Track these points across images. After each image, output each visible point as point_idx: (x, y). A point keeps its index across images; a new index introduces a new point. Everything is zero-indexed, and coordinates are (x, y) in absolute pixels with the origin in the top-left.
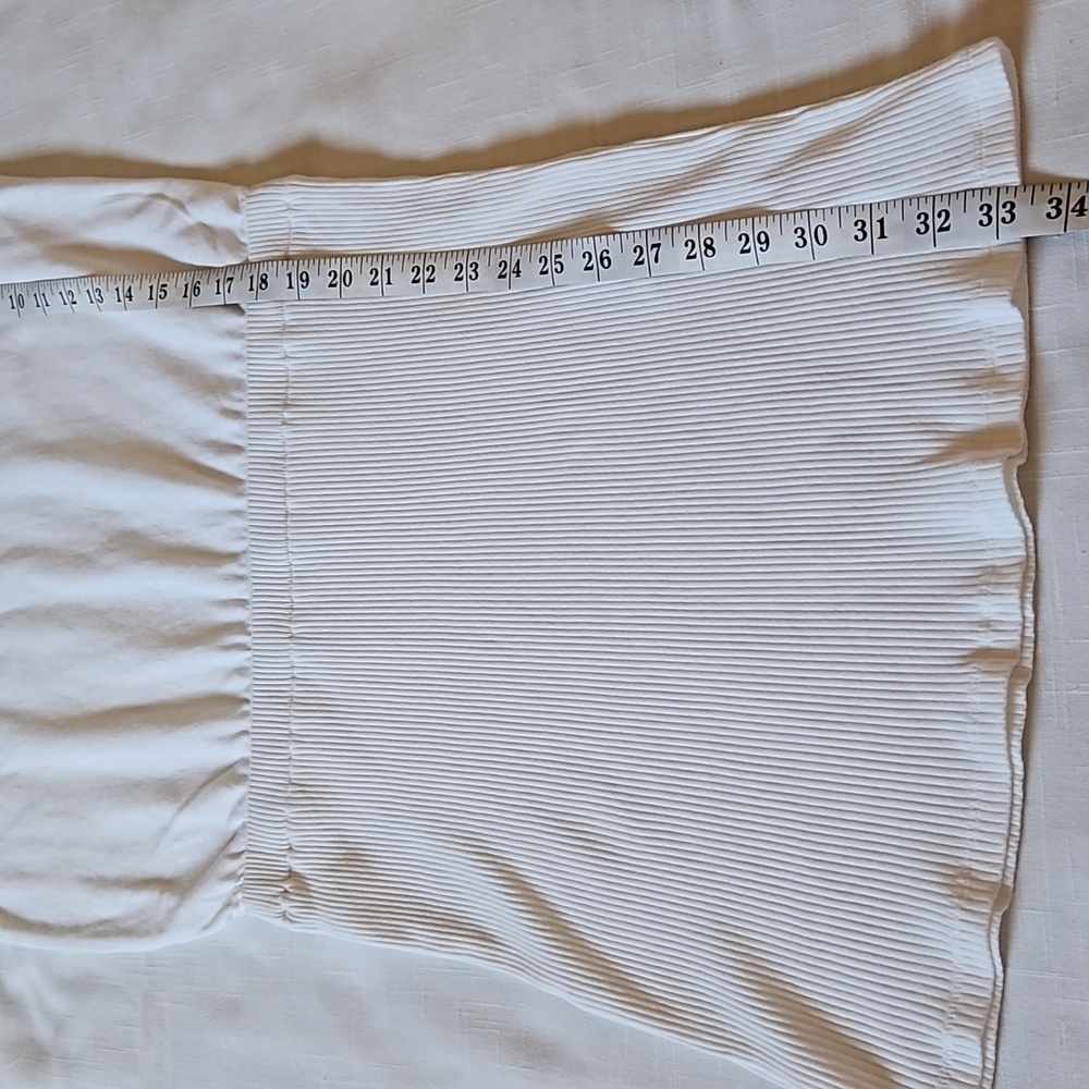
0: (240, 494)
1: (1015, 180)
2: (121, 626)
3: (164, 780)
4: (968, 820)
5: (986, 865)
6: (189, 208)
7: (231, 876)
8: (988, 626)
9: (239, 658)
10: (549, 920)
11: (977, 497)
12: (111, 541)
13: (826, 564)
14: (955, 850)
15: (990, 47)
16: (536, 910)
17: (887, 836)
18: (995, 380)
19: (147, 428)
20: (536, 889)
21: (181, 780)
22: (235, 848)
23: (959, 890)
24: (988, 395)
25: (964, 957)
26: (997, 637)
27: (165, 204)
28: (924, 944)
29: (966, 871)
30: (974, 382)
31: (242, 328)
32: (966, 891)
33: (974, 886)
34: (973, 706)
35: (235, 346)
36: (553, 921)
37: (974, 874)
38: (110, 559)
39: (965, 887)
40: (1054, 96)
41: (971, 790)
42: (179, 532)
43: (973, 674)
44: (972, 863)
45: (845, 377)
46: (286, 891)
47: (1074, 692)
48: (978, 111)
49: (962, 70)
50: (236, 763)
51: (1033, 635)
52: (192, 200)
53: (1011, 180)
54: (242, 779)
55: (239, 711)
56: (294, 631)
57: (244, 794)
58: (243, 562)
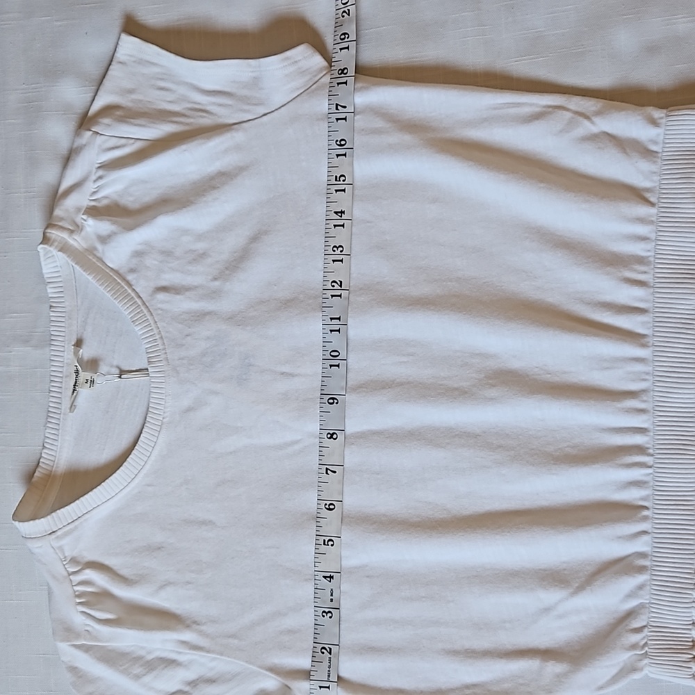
0: (644, 346)
2: (500, 447)
3: (545, 570)
6: (595, 119)
9: (637, 474)
12: (487, 377)
19: (527, 289)
21: (565, 570)
22: (634, 624)
27: (568, 115)
31: (651, 216)
35: (642, 230)
38: (493, 393)
42: (565, 373)
52: (598, 113)
54: (642, 569)
55: (639, 516)
57: (646, 581)
58: (645, 398)
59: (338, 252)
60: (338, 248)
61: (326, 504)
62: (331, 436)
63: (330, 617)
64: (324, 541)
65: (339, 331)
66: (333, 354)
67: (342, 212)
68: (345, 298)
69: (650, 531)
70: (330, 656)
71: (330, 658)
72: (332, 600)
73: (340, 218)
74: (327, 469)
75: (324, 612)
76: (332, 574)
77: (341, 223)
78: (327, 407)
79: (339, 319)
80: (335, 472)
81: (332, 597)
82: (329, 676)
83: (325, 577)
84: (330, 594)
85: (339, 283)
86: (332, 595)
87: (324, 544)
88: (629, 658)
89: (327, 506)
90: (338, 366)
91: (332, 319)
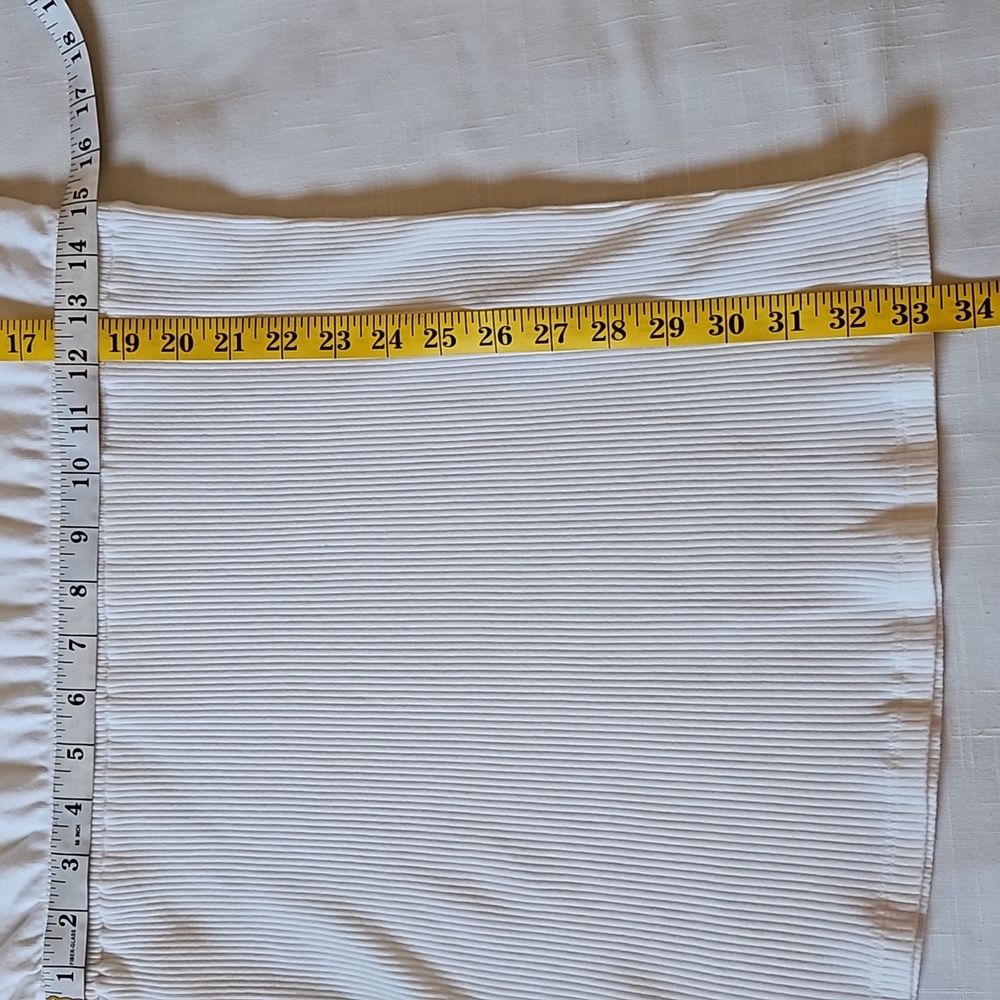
0: (37, 542)
1: (928, 281)
4: (884, 856)
5: (904, 897)
7: (23, 965)
8: (902, 678)
9: (32, 722)
10: (430, 980)
11: (902, 568)
13: (741, 622)
14: (871, 884)
15: (919, 162)
16: (414, 971)
17: (803, 875)
18: (908, 455)
20: (412, 950)
22: (28, 933)
23: (880, 922)
24: (905, 469)
25: (884, 982)
26: (912, 688)
28: (841, 973)
29: (884, 903)
30: (888, 457)
32: (887, 922)
33: (895, 916)
34: (892, 752)
36: (434, 980)
37: (892, 905)
39: (885, 918)
40: (958, 211)
41: (886, 829)
43: (893, 723)
44: (889, 895)
45: (759, 447)
46: (100, 975)
47: (979, 736)
48: (893, 216)
49: (892, 178)
50: (27, 837)
51: (942, 687)
53: (924, 281)
55: (34, 781)
56: (110, 691)
57: (43, 872)
58: (42, 615)
59: (77, 305)
60: (77, 299)
61: (70, 696)
62: (77, 591)
63: (75, 869)
64: (69, 751)
65: (85, 428)
66: (78, 464)
67: (82, 244)
68: (94, 377)
69: (49, 802)
70: (74, 928)
71: (74, 931)
72: (77, 843)
73: (78, 253)
74: (71, 642)
75: (65, 861)
76: (79, 802)
77: (80, 260)
78: (71, 546)
79: (85, 410)
80: (83, 646)
81: (77, 838)
82: (72, 959)
83: (68, 807)
84: (75, 833)
85: (82, 354)
86: (78, 835)
87: (69, 756)
88: (22, 981)
89: (72, 699)
90: (86, 483)
91: (73, 410)
